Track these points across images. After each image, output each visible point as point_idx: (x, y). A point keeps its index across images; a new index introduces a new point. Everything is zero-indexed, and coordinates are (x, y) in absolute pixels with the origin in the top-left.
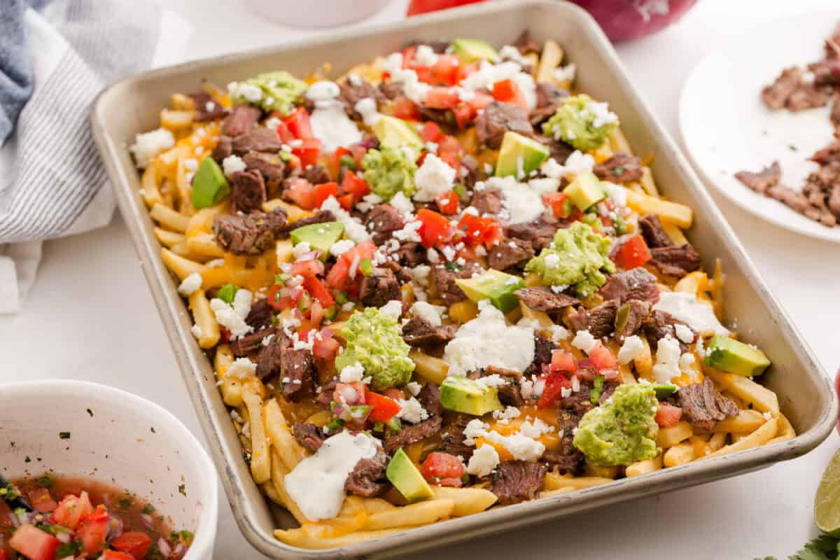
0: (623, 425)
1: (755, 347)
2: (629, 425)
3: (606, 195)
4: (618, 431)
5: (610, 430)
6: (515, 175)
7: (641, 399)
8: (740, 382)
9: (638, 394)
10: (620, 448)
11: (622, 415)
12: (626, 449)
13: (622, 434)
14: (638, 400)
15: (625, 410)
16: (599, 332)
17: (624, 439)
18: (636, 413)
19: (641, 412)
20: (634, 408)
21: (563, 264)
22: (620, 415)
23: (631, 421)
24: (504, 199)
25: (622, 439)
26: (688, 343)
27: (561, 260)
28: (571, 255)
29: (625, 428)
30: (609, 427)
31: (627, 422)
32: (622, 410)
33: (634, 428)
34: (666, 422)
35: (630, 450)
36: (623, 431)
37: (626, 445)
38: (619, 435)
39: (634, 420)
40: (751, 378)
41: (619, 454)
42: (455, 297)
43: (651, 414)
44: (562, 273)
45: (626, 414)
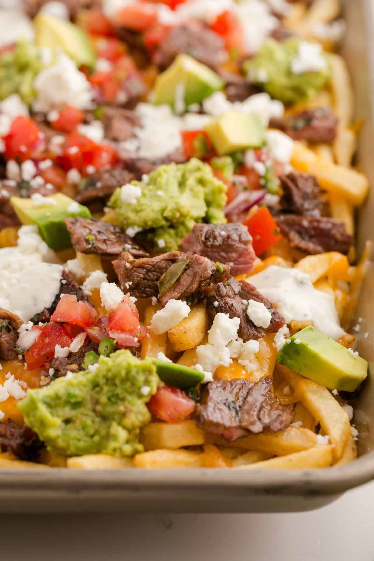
0: (97, 402)
1: (357, 353)
2: (105, 405)
3: (264, 144)
4: (86, 410)
5: (76, 405)
6: (172, 105)
7: (128, 372)
8: (315, 392)
9: (125, 364)
10: (82, 433)
11: (102, 389)
12: (92, 436)
13: (91, 414)
14: (123, 373)
15: (107, 384)
16: (147, 289)
17: (93, 422)
18: (119, 391)
19: (126, 390)
20: (117, 381)
21: (144, 201)
22: (98, 389)
23: (109, 399)
24: (141, 127)
25: (89, 422)
26: (261, 328)
27: (144, 195)
28: (160, 193)
29: (99, 408)
30: (73, 400)
31: (104, 399)
32: (102, 381)
33: (110, 409)
34: (164, 414)
35: (96, 438)
36: (94, 411)
37: (92, 431)
38: (87, 415)
39: (113, 399)
40: (335, 392)
41: (79, 440)
42: (8, 221)
43: (140, 396)
44: (137, 212)
45: (106, 389)
